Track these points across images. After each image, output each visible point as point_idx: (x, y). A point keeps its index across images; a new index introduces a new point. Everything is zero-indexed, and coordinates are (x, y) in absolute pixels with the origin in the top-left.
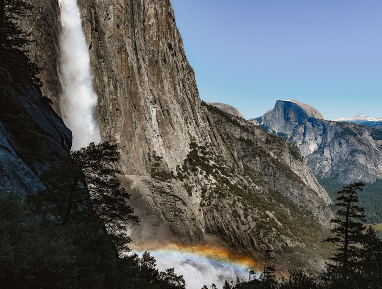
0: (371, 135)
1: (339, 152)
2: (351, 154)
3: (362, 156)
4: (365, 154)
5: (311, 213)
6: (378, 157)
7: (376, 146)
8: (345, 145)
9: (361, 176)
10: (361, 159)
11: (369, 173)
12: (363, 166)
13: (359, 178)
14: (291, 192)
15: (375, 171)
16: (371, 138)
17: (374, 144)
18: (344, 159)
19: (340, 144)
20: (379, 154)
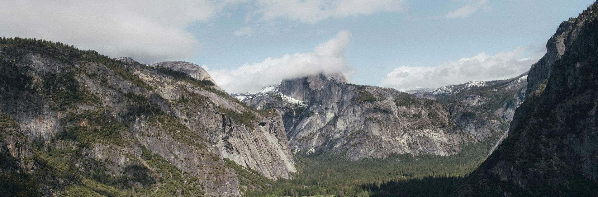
0: (395, 101)
1: (352, 121)
2: (364, 123)
3: (377, 125)
4: (380, 123)
5: (195, 180)
6: (397, 126)
7: (398, 114)
8: (359, 113)
9: (373, 151)
10: (375, 130)
11: (383, 146)
12: (377, 139)
13: (370, 153)
14: (175, 155)
15: (391, 144)
16: (394, 104)
17: (396, 111)
18: (357, 130)
19: (354, 112)
20: (399, 123)
